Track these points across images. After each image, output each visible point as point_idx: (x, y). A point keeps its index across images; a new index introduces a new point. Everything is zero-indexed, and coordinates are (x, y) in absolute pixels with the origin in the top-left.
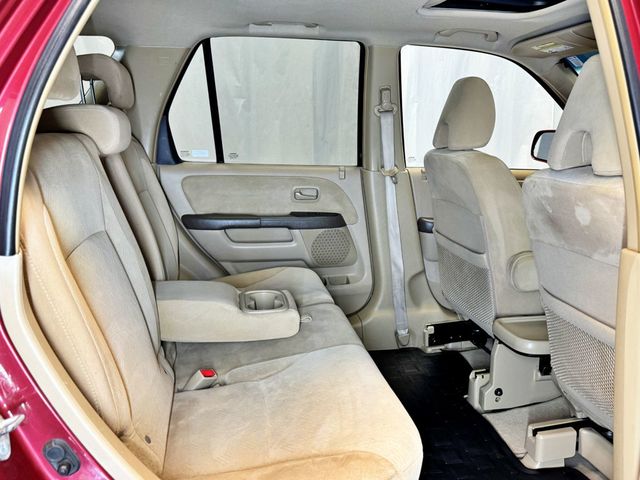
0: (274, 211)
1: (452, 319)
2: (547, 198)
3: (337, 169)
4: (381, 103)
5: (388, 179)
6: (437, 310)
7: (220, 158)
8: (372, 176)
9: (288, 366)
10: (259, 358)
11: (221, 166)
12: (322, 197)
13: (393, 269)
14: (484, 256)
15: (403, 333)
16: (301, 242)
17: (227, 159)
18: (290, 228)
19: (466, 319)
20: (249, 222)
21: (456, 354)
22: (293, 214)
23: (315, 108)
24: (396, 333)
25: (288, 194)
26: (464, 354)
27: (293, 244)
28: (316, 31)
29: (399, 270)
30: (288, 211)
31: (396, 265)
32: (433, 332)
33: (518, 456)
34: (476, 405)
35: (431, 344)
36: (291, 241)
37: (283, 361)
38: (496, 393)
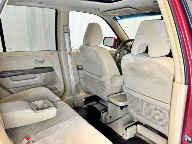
0: (28, 68)
1: (89, 95)
2: (132, 63)
3: (49, 51)
4: (64, 29)
5: (68, 54)
6: (85, 94)
7: (5, 50)
8: (62, 54)
9: (57, 129)
10: (45, 128)
11: (5, 53)
12: (45, 61)
13: (71, 83)
14: (104, 78)
15: (75, 102)
16: (39, 78)
17: (7, 50)
18: (35, 74)
19: (94, 95)
20: (19, 73)
21: (92, 106)
22: (35, 68)
23: (28, 28)
24: (74, 103)
25: (33, 61)
26: (94, 106)
27: (37, 79)
28: (42, 5)
29: (73, 83)
30: (33, 68)
31: (72, 82)
32: (85, 101)
33: (121, 136)
34: (104, 122)
35: (84, 104)
36: (36, 78)
37: (54, 127)
38: (110, 118)
